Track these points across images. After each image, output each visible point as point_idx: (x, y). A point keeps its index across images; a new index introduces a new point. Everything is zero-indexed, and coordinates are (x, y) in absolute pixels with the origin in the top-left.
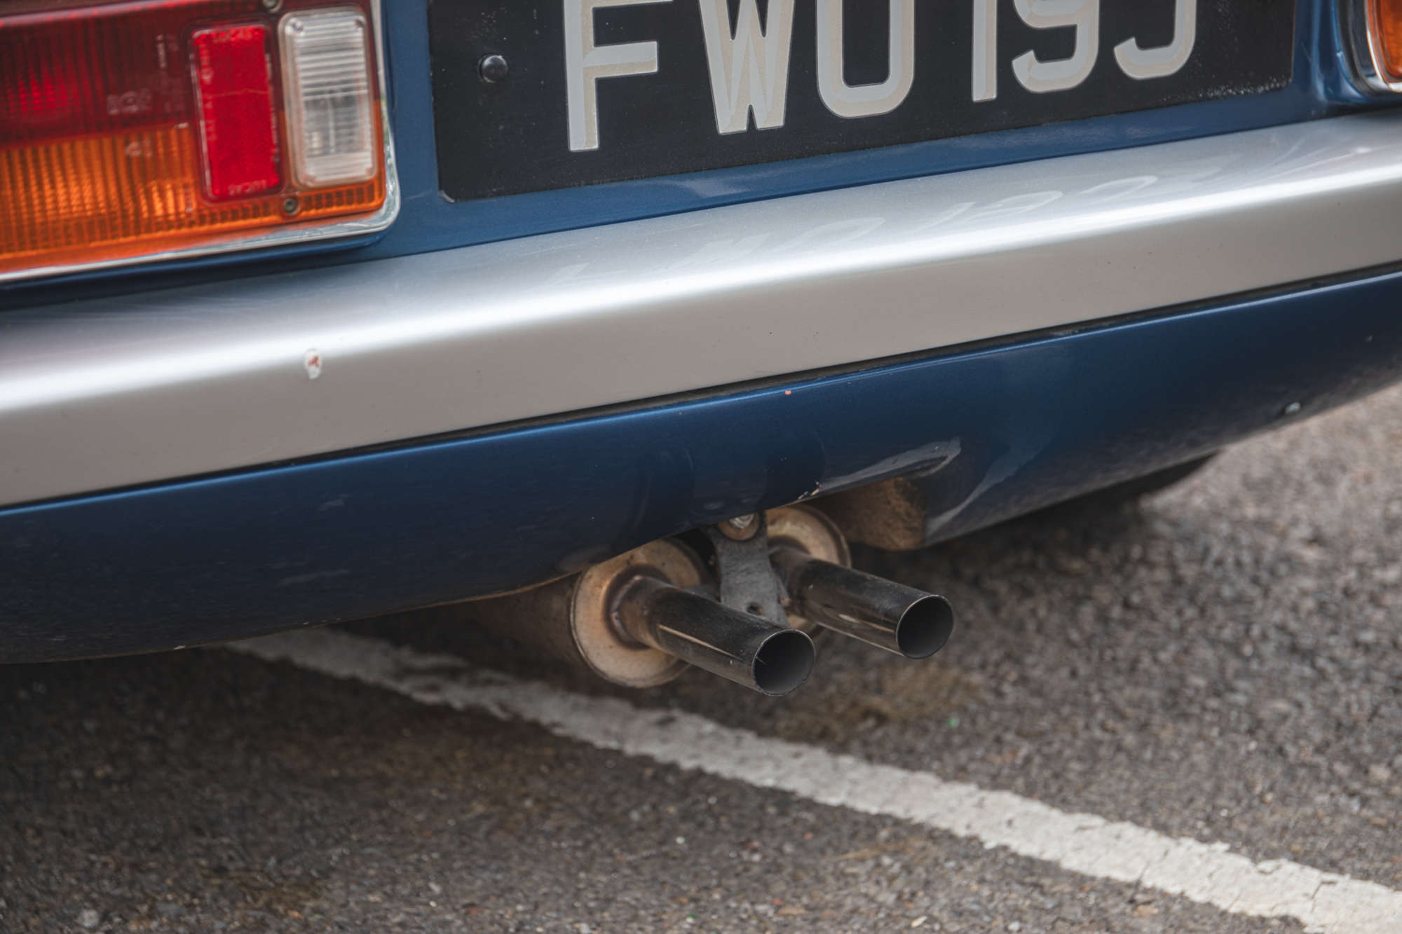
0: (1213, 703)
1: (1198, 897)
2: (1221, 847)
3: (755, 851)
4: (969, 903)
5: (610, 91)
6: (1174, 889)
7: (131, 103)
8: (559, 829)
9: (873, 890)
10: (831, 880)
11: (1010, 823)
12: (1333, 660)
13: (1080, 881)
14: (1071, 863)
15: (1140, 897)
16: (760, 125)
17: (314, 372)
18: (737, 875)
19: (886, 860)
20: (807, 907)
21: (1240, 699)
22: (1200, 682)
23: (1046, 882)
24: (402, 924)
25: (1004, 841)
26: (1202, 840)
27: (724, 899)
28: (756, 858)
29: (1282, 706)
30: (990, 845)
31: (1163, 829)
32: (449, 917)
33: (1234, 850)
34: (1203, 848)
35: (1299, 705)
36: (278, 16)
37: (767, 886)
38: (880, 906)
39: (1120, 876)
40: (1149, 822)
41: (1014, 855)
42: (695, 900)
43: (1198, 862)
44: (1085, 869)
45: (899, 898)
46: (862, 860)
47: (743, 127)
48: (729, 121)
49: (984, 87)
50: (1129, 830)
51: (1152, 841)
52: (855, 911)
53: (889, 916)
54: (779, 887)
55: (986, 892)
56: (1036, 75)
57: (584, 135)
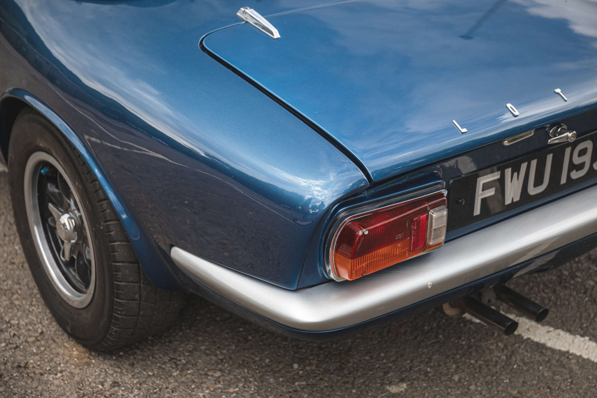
0: (572, 282)
1: (586, 357)
2: (587, 338)
3: (463, 341)
4: (526, 360)
5: (484, 201)
6: (578, 354)
7: (400, 236)
8: (406, 331)
9: (499, 354)
10: (486, 351)
11: (528, 329)
13: (553, 351)
14: (549, 344)
15: (570, 357)
16: (514, 201)
17: (430, 287)
18: (461, 349)
19: (500, 344)
20: (483, 361)
21: (579, 280)
22: (566, 273)
23: (544, 351)
24: (379, 367)
25: (529, 336)
26: (582, 336)
27: (461, 358)
28: (464, 343)
30: (525, 337)
31: (569, 331)
32: (391, 365)
33: (590, 340)
34: (582, 339)
36: (430, 211)
37: (470, 353)
38: (503, 360)
39: (563, 349)
40: (565, 329)
41: (532, 341)
42: (453, 358)
43: (583, 344)
44: (553, 346)
45: (507, 357)
46: (493, 344)
47: (511, 202)
48: (508, 201)
49: (563, 181)
50: (562, 333)
51: (568, 337)
52: (497, 362)
53: (506, 363)
54: (474, 354)
55: (529, 355)
56: (575, 175)
57: (477, 211)
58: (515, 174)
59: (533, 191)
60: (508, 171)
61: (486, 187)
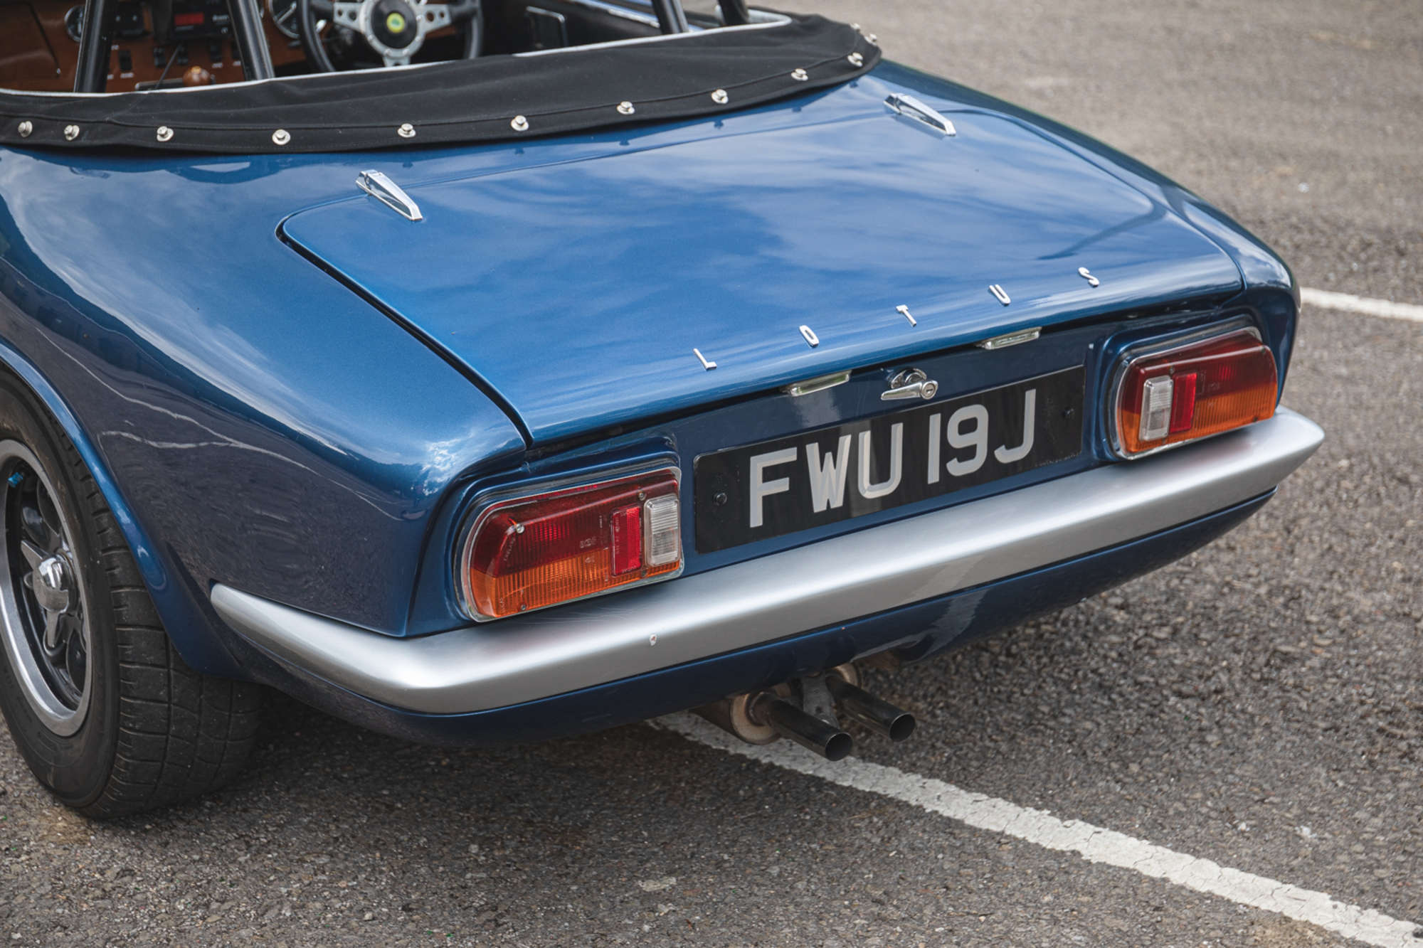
0: (1052, 723)
1: (1032, 840)
2: (1046, 812)
3: (806, 813)
4: (918, 844)
5: (767, 500)
6: (1020, 836)
7: (588, 543)
8: (702, 799)
9: (869, 836)
10: (847, 830)
11: (939, 797)
12: (1121, 695)
13: (974, 831)
14: (970, 821)
15: (1003, 840)
16: (833, 506)
17: (653, 643)
18: (799, 827)
19: (875, 820)
20: (836, 845)
21: (1067, 720)
22: (1045, 709)
23: (957, 831)
24: (632, 853)
25: (936, 808)
26: (1038, 808)
27: (794, 840)
28: (808, 817)
29: (1089, 725)
30: (928, 811)
31: (1018, 802)
32: (656, 850)
33: (1053, 814)
34: (1037, 813)
35: (1098, 724)
36: (644, 501)
37: (815, 834)
38: (873, 844)
39: (994, 828)
40: (1011, 798)
41: (941, 816)
42: (779, 841)
43: (1034, 821)
44: (976, 825)
45: (882, 840)
46: (863, 819)
47: (825, 508)
48: (819, 506)
49: (933, 476)
50: (1000, 802)
51: (1012, 809)
52: (860, 847)
53: (877, 850)
54: (821, 834)
55: (926, 837)
56: (957, 468)
57: (756, 519)
58: (829, 456)
59: (870, 491)
60: (813, 450)
61: (771, 474)
